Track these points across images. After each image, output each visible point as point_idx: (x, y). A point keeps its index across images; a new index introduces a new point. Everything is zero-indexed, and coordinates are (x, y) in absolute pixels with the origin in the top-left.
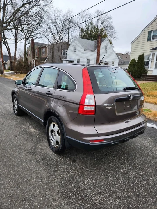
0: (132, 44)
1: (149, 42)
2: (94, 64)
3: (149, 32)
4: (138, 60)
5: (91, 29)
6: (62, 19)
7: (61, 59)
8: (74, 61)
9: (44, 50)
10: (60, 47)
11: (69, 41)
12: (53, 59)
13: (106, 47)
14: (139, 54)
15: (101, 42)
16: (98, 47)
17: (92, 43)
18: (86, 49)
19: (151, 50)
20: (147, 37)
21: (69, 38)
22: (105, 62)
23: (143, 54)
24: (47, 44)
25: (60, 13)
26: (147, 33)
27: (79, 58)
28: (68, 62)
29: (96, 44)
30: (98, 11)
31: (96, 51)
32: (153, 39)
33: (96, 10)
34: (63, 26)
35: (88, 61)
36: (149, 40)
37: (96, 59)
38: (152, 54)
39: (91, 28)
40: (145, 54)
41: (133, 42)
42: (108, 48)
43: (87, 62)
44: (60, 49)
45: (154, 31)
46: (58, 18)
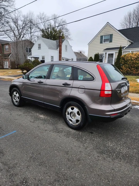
0: (89, 45)
1: (101, 44)
2: (57, 61)
3: (101, 36)
4: (94, 58)
5: (51, 31)
6: (23, 19)
7: (25, 55)
8: (39, 58)
9: (7, 47)
10: (24, 44)
11: (31, 39)
12: (17, 55)
13: (66, 46)
14: (95, 53)
15: (62, 42)
16: (60, 46)
17: (54, 42)
18: (50, 48)
19: (104, 50)
20: (100, 40)
21: (31, 37)
22: (66, 59)
23: (98, 53)
24: (9, 41)
25: (20, 13)
26: (100, 37)
27: (43, 56)
28: (33, 58)
29: (57, 44)
30: (55, 15)
31: (58, 49)
32: (105, 42)
33: (53, 14)
34: (24, 25)
35: (52, 57)
36: (101, 42)
37: (58, 56)
38: (104, 53)
39: (51, 29)
40: (99, 53)
41: (89, 44)
42: (67, 47)
43: (51, 59)
44: (24, 46)
45: (104, 36)
46: (19, 18)
